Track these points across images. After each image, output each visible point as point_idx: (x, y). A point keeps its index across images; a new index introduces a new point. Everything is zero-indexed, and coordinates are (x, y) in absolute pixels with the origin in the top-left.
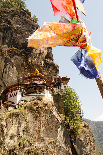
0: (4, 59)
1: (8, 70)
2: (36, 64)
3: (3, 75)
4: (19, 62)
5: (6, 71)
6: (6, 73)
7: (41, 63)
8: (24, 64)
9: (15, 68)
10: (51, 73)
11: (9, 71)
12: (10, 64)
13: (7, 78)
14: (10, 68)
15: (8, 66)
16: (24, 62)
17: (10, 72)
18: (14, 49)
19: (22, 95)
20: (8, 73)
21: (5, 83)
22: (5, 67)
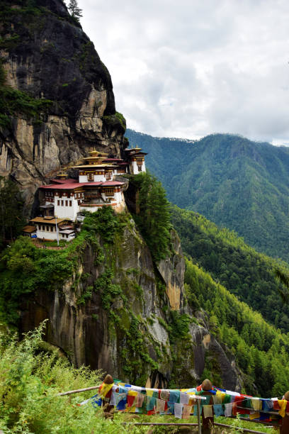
0: (32, 126)
1: (41, 147)
2: (90, 129)
3: (34, 156)
4: (60, 128)
5: (39, 150)
6: (39, 154)
7: (97, 125)
8: (69, 131)
9: (53, 140)
10: (114, 140)
11: (43, 148)
12: (44, 134)
13: (41, 162)
14: (44, 144)
15: (41, 140)
16: (69, 129)
17: (46, 151)
18: (46, 103)
19: (79, 204)
20: (43, 152)
21: (40, 171)
22: (36, 142)
